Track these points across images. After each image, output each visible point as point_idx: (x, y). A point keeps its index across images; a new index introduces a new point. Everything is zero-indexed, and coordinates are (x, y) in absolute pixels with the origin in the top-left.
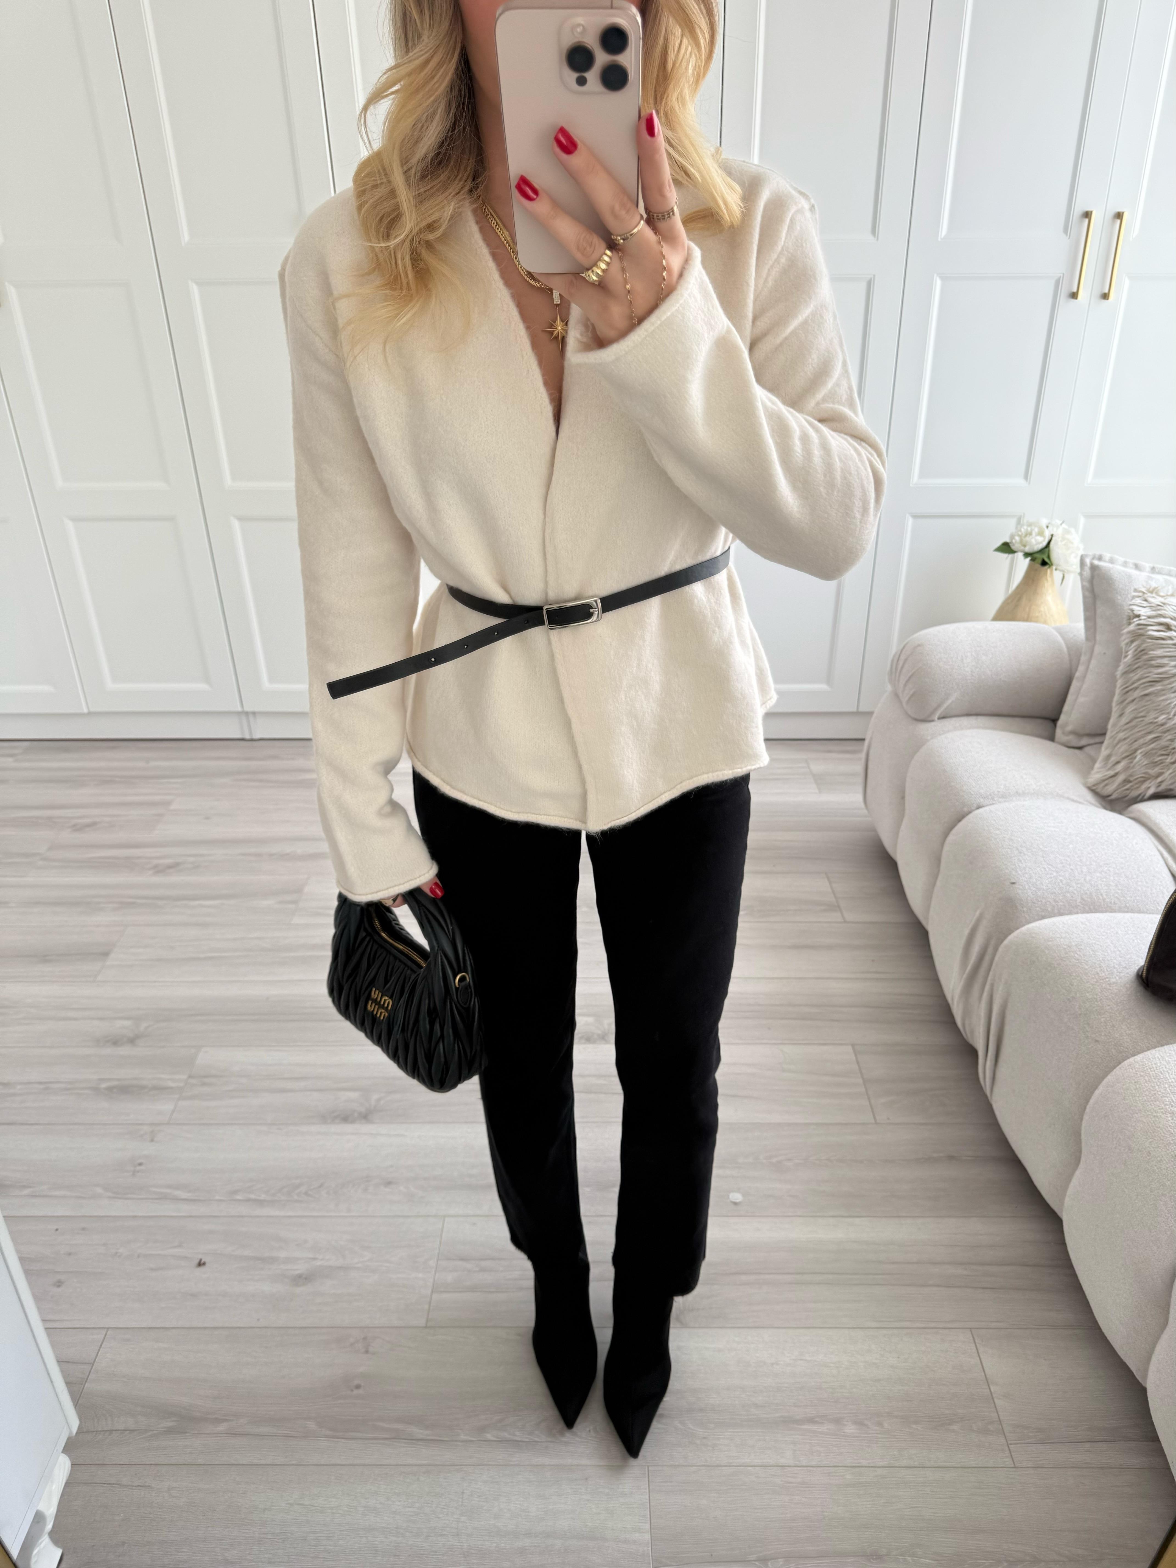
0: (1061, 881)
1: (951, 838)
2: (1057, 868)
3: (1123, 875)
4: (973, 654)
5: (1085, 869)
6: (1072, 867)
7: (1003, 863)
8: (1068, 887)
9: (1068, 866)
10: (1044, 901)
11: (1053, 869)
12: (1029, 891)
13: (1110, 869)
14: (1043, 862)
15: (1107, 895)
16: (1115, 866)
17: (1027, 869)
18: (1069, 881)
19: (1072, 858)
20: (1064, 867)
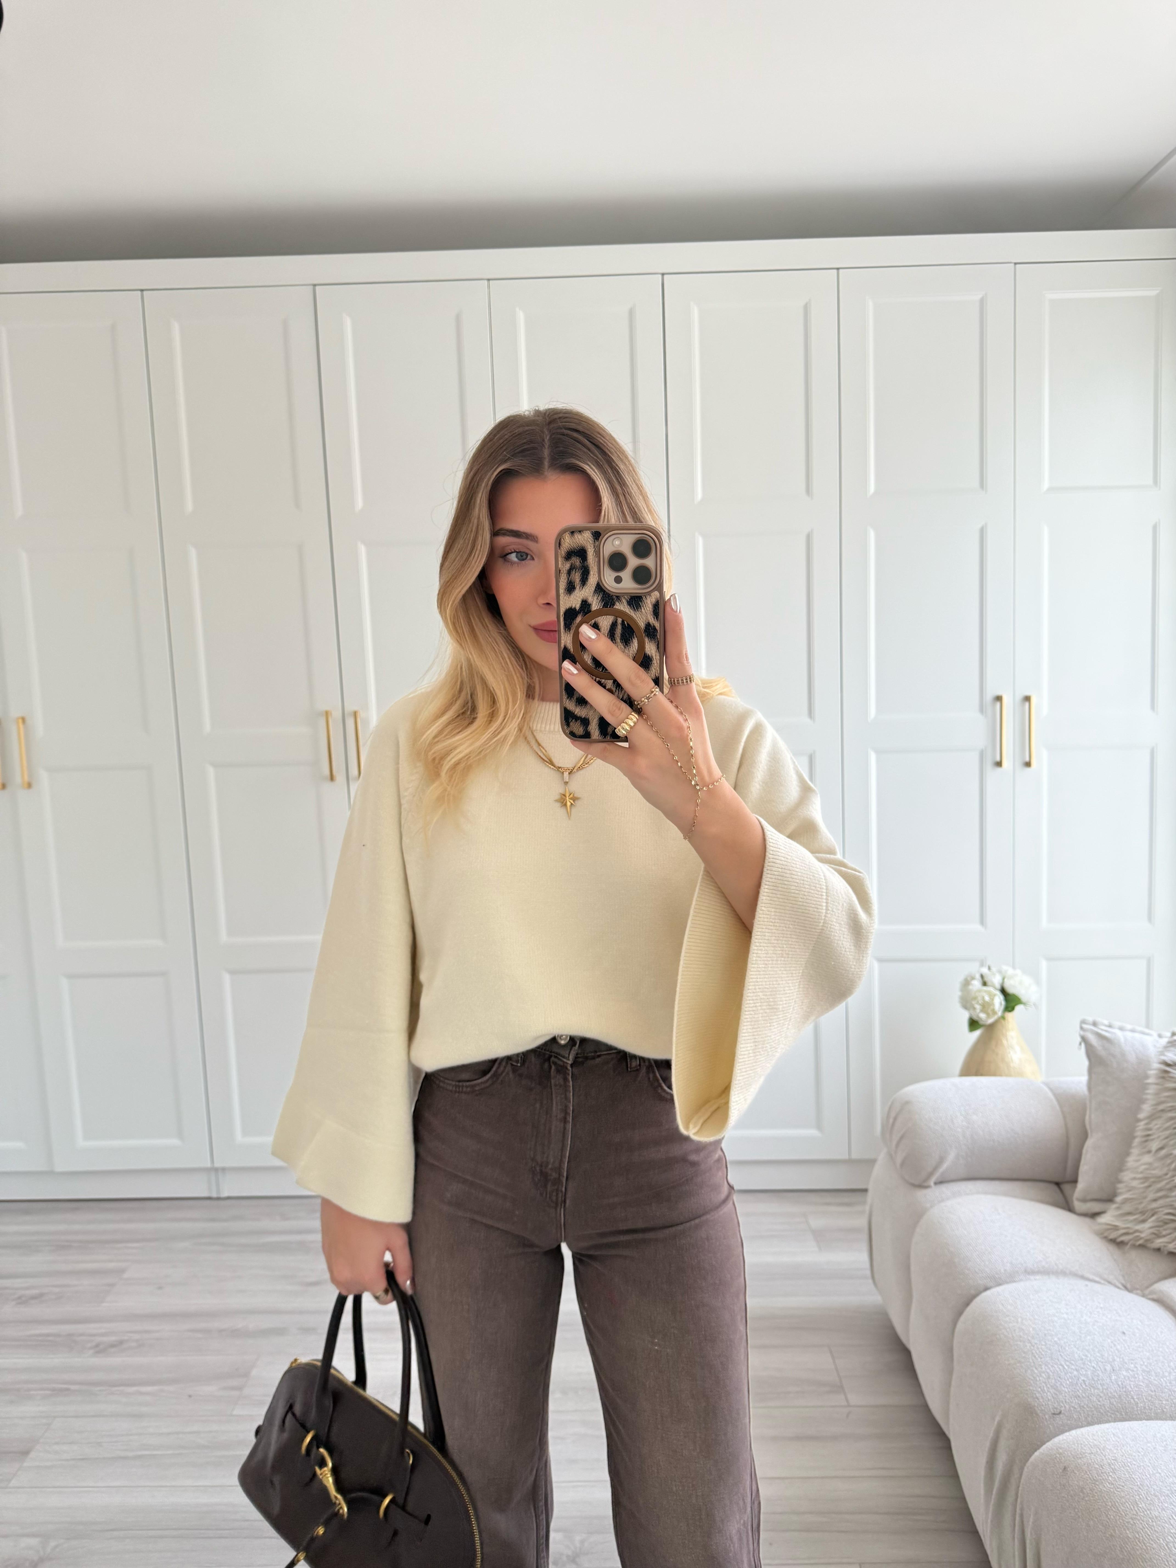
0: (1084, 1381)
1: (960, 1325)
2: (1077, 1366)
3: (1153, 1373)
4: (963, 1113)
5: (1108, 1368)
6: (1093, 1365)
7: (1016, 1359)
8: (1092, 1390)
9: (1089, 1364)
10: (1067, 1407)
11: (1073, 1367)
12: (1049, 1394)
13: (1137, 1366)
14: (1060, 1357)
15: (1138, 1399)
16: (1142, 1363)
17: (1043, 1367)
18: (1093, 1382)
19: (1092, 1353)
20: (1084, 1364)
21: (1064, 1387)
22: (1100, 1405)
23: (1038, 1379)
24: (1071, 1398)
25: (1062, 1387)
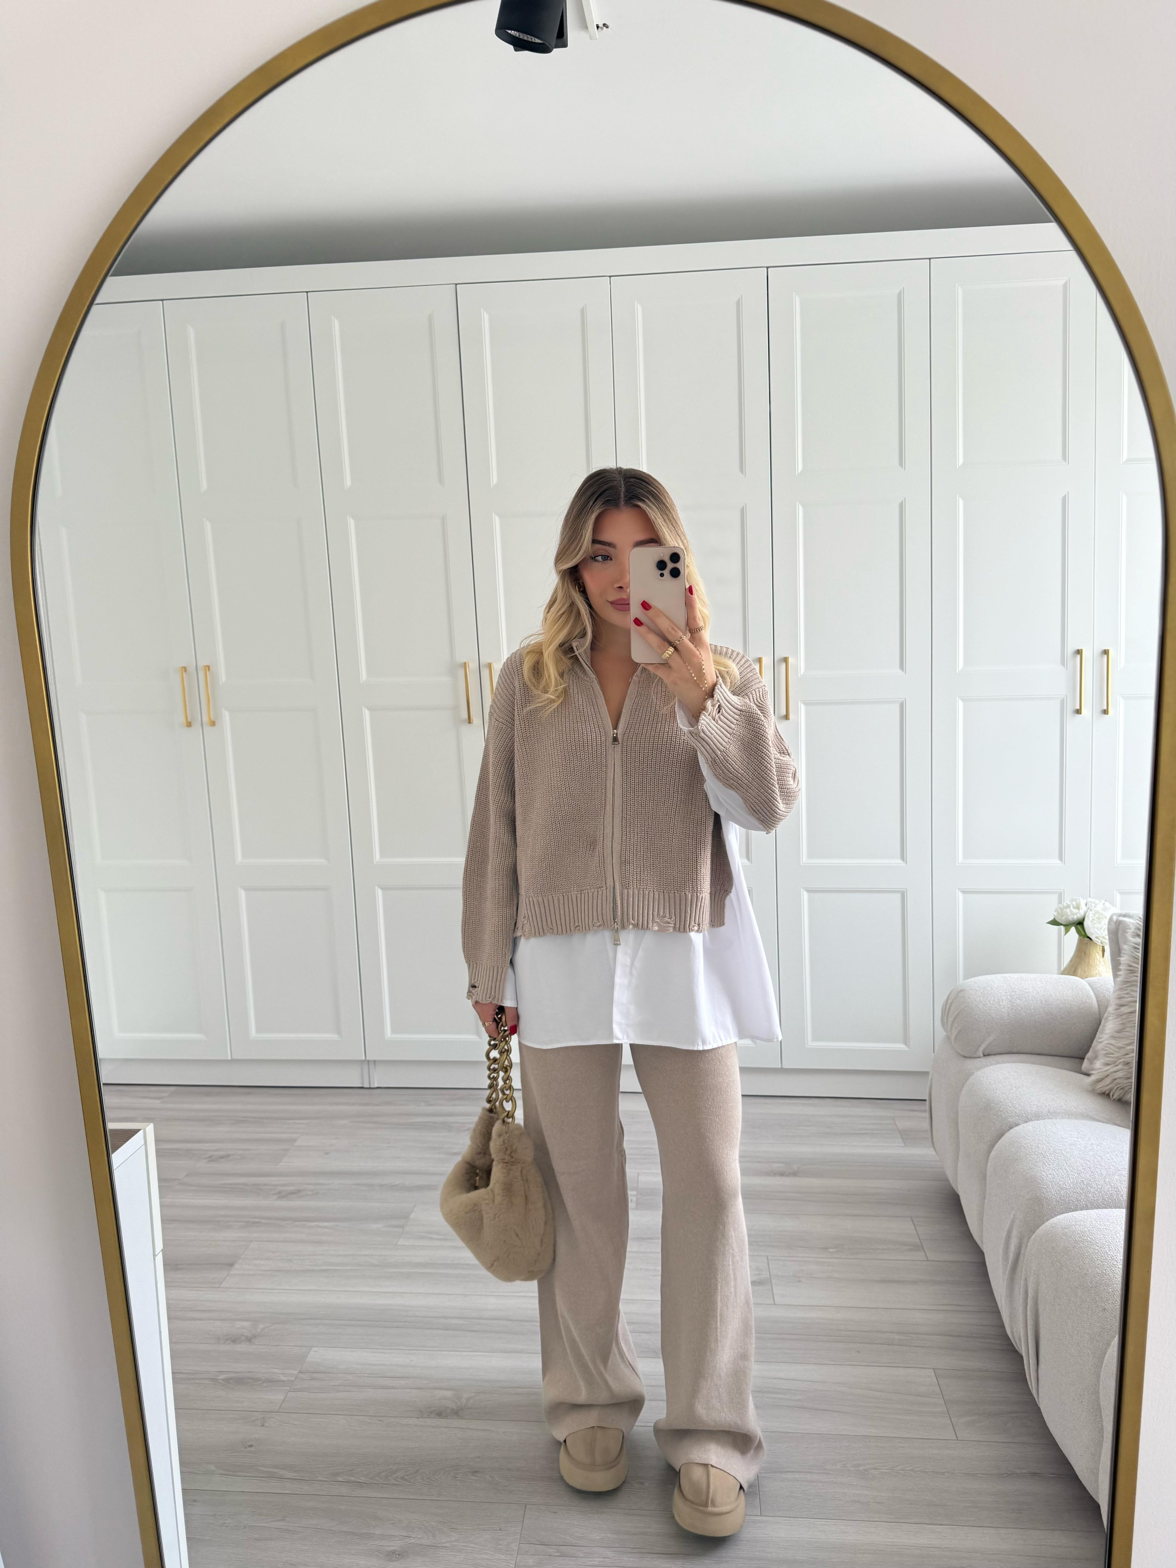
1: (995, 1150)
4: (1009, 997)
6: (1092, 1170)
8: (1089, 1188)
9: (1088, 1169)
11: (1075, 1171)
12: (1053, 1190)
14: (1065, 1164)
17: (1050, 1171)
18: (1090, 1182)
19: (1093, 1163)
20: (1084, 1169)
21: (1066, 1185)
22: (1094, 1200)
23: (1045, 1179)
24: (1071, 1193)
25: (1065, 1186)
